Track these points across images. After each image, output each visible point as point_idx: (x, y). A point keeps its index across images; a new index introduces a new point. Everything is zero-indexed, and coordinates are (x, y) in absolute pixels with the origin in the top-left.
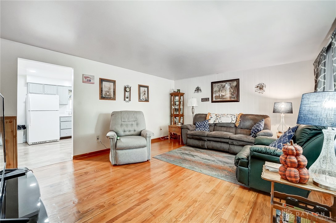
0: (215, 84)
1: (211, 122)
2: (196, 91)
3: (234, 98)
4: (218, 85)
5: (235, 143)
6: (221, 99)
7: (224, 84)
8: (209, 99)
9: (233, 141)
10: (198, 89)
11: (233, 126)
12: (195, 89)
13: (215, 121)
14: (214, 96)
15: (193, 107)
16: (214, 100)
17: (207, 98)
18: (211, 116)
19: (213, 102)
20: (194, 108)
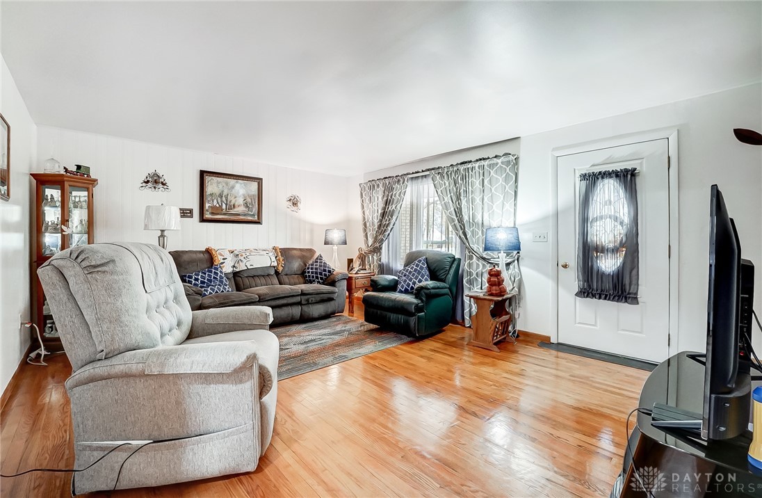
0: (210, 178)
1: (228, 269)
2: (148, 182)
3: (253, 215)
4: (218, 183)
5: (312, 299)
6: (225, 214)
7: (232, 182)
8: (191, 211)
9: (309, 296)
10: (155, 181)
11: (272, 272)
12: (144, 178)
13: (234, 266)
14: (207, 205)
15: (163, 231)
16: (208, 216)
17: (188, 210)
18: (221, 255)
19: (203, 220)
20: (165, 233)
